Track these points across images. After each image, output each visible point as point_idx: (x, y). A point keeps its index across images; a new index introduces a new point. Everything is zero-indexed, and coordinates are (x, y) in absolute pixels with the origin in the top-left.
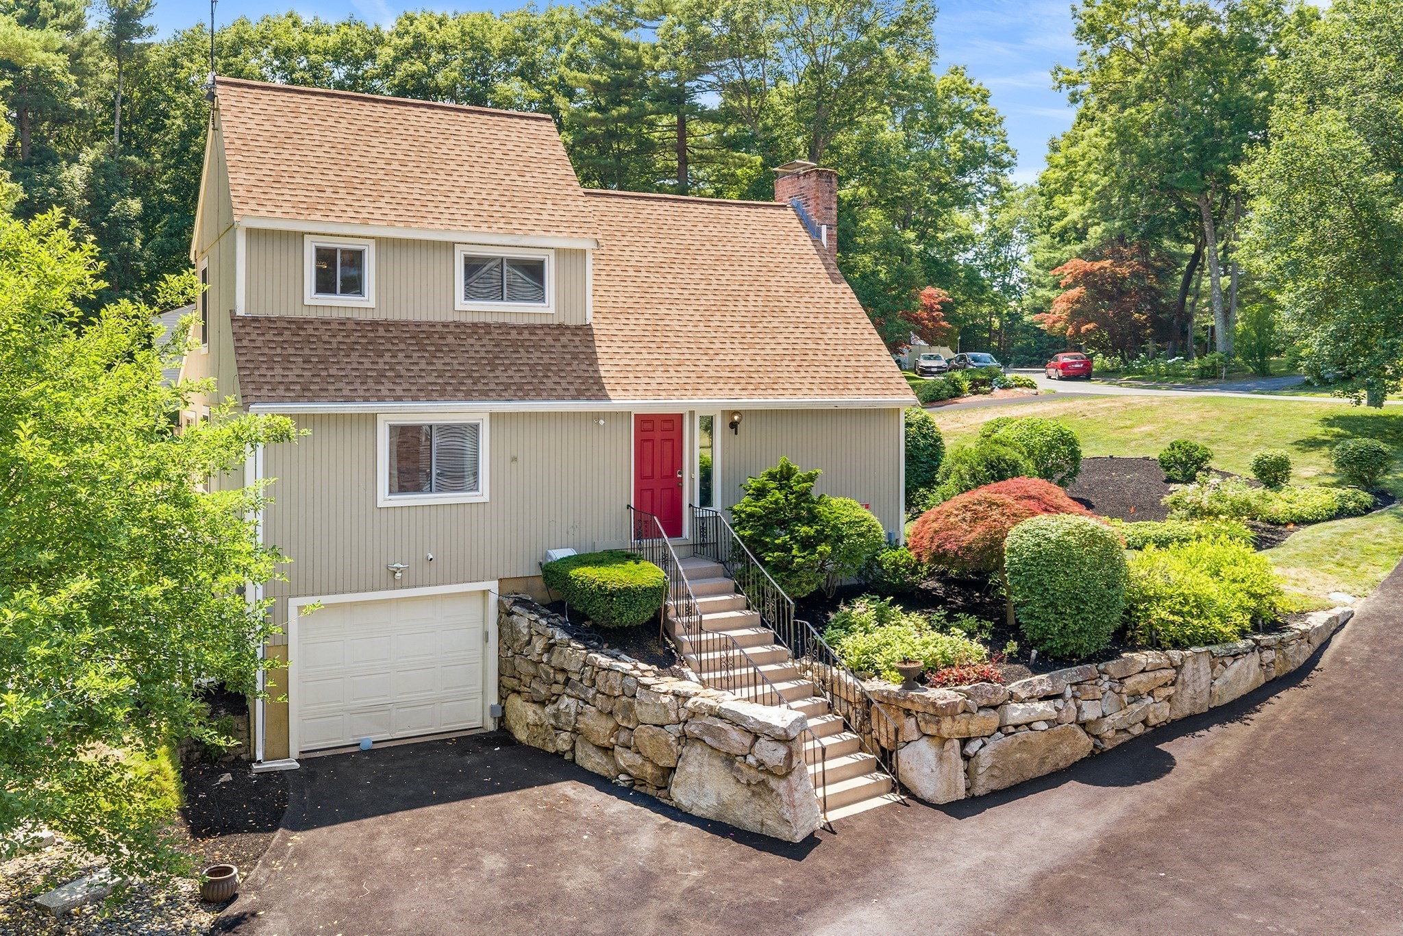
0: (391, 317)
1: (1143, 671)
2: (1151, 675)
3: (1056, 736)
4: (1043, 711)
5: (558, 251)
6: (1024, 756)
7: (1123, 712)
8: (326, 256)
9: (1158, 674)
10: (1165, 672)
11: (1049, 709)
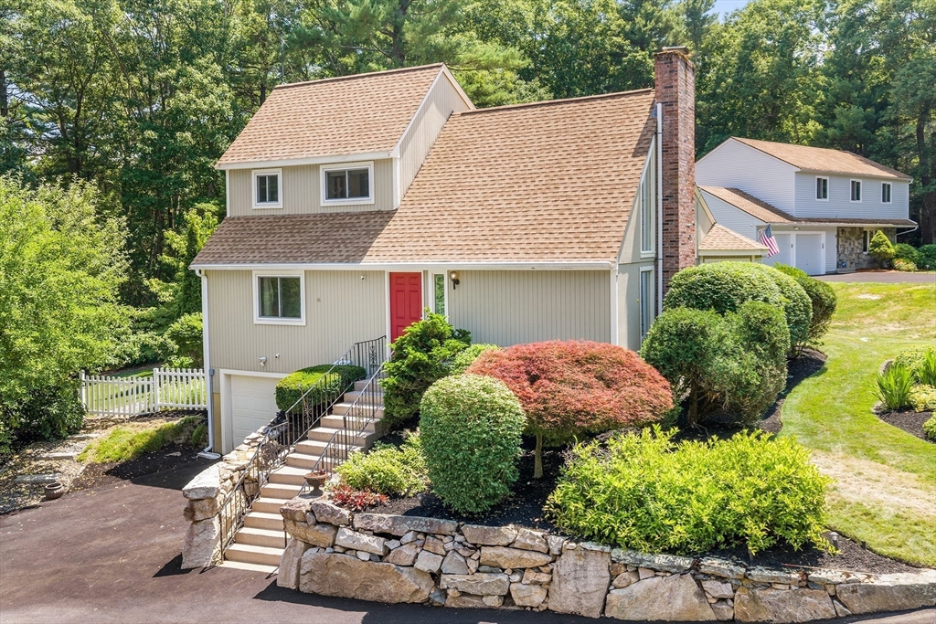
0: (292, 212)
1: (507, 546)
2: (517, 553)
3: (376, 570)
4: (367, 544)
5: (376, 162)
6: (344, 575)
7: (468, 577)
8: (262, 180)
9: (526, 555)
10: (535, 556)
11: (375, 544)
